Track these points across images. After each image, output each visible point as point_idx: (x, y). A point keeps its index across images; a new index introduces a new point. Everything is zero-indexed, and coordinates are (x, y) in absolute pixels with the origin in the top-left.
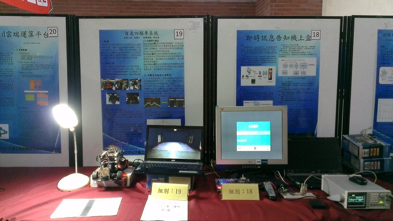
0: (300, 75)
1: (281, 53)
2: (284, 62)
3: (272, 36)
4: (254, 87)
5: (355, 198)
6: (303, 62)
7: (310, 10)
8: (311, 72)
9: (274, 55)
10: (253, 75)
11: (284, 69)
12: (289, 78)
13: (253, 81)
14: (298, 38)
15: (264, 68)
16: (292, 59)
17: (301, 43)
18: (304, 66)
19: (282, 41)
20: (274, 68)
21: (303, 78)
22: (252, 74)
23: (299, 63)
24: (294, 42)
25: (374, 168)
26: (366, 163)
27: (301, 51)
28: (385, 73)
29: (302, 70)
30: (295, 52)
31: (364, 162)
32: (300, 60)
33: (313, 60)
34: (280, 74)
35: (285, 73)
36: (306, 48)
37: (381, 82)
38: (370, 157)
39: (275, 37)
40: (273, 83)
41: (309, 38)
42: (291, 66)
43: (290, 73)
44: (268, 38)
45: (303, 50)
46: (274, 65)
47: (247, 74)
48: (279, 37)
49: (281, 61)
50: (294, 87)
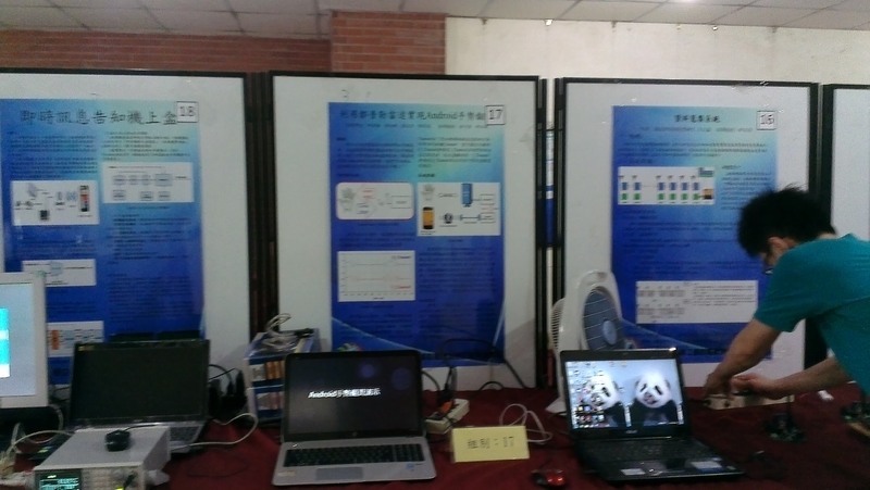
0: (156, 200)
1: (107, 151)
2: (114, 172)
3: (82, 113)
4: (46, 227)
5: (55, 483)
6: (158, 171)
7: (420, 60)
8: (181, 194)
9: (90, 155)
10: (42, 202)
11: (116, 187)
12: (131, 207)
13: (44, 215)
14: (146, 117)
15: (70, 186)
16: (133, 164)
17: (153, 130)
18: (163, 180)
19: (109, 125)
20: (91, 184)
21: (165, 207)
22: (40, 198)
23: (152, 173)
24: (136, 127)
25: (279, 406)
26: (260, 396)
27: (154, 146)
28: (349, 195)
29: (160, 189)
30: (141, 149)
31: (257, 392)
32: (153, 167)
33: (185, 168)
34: (108, 199)
35: (119, 195)
36: (167, 140)
37: (342, 215)
38: (268, 382)
39: (90, 114)
40: (92, 219)
41: (171, 120)
42: (133, 180)
43: (133, 196)
44: (74, 117)
45: (159, 145)
46: (91, 179)
47: (28, 198)
48: (99, 116)
49: (107, 170)
50: (144, 228)
